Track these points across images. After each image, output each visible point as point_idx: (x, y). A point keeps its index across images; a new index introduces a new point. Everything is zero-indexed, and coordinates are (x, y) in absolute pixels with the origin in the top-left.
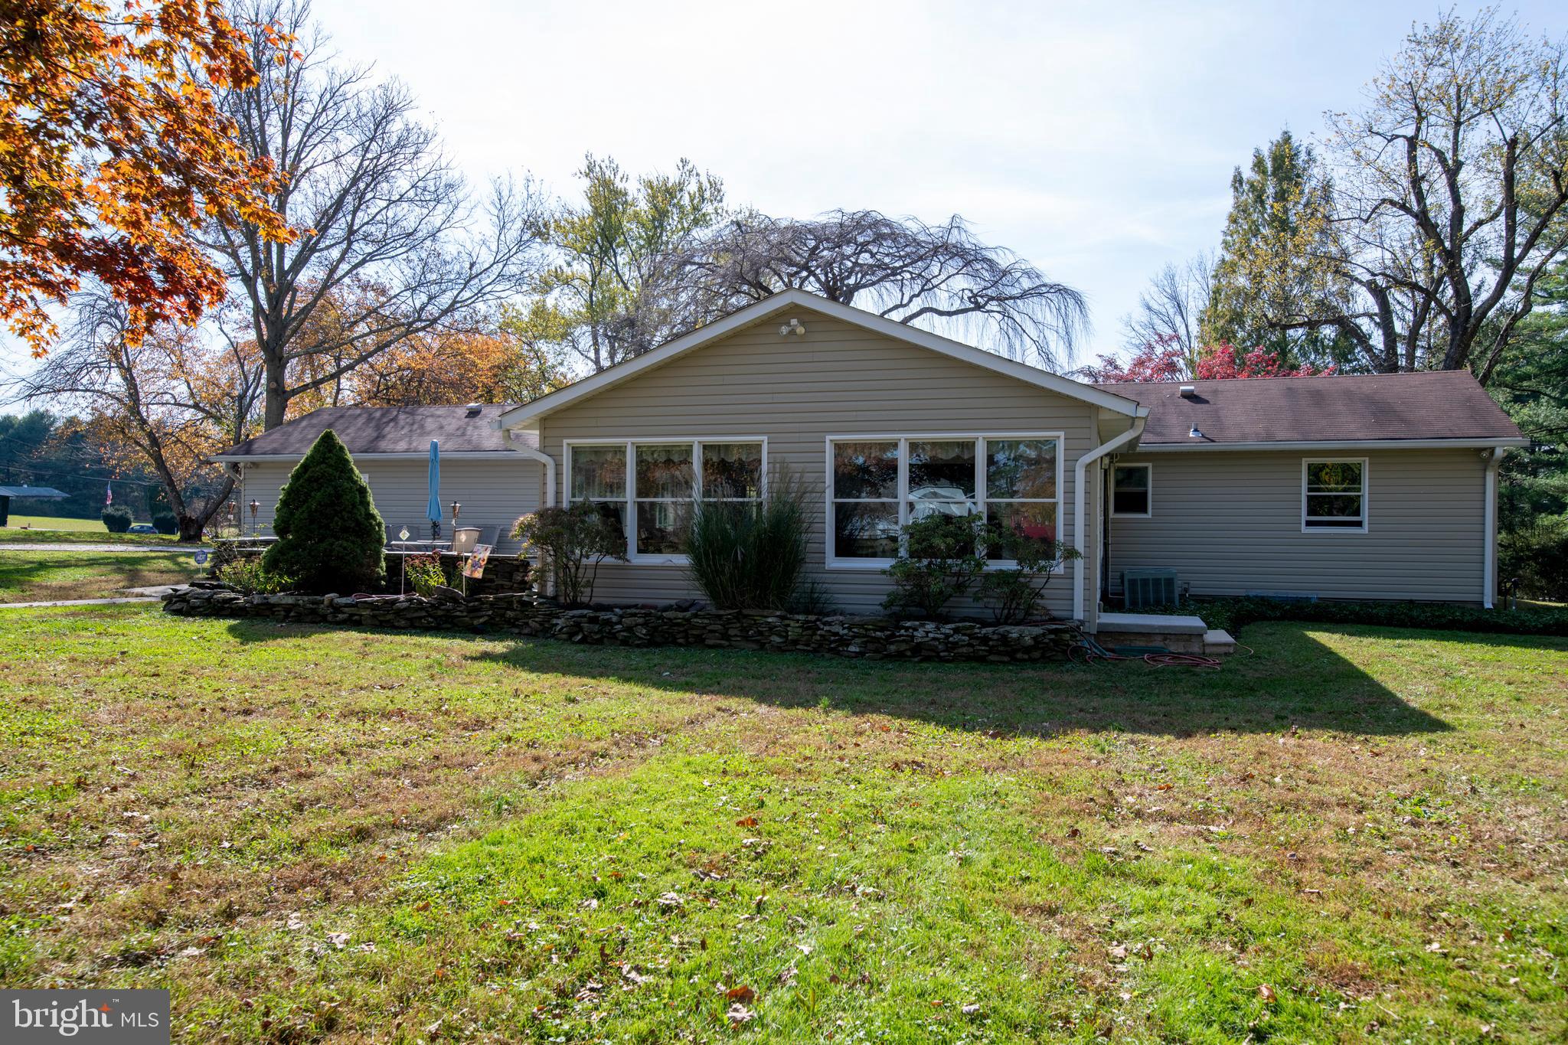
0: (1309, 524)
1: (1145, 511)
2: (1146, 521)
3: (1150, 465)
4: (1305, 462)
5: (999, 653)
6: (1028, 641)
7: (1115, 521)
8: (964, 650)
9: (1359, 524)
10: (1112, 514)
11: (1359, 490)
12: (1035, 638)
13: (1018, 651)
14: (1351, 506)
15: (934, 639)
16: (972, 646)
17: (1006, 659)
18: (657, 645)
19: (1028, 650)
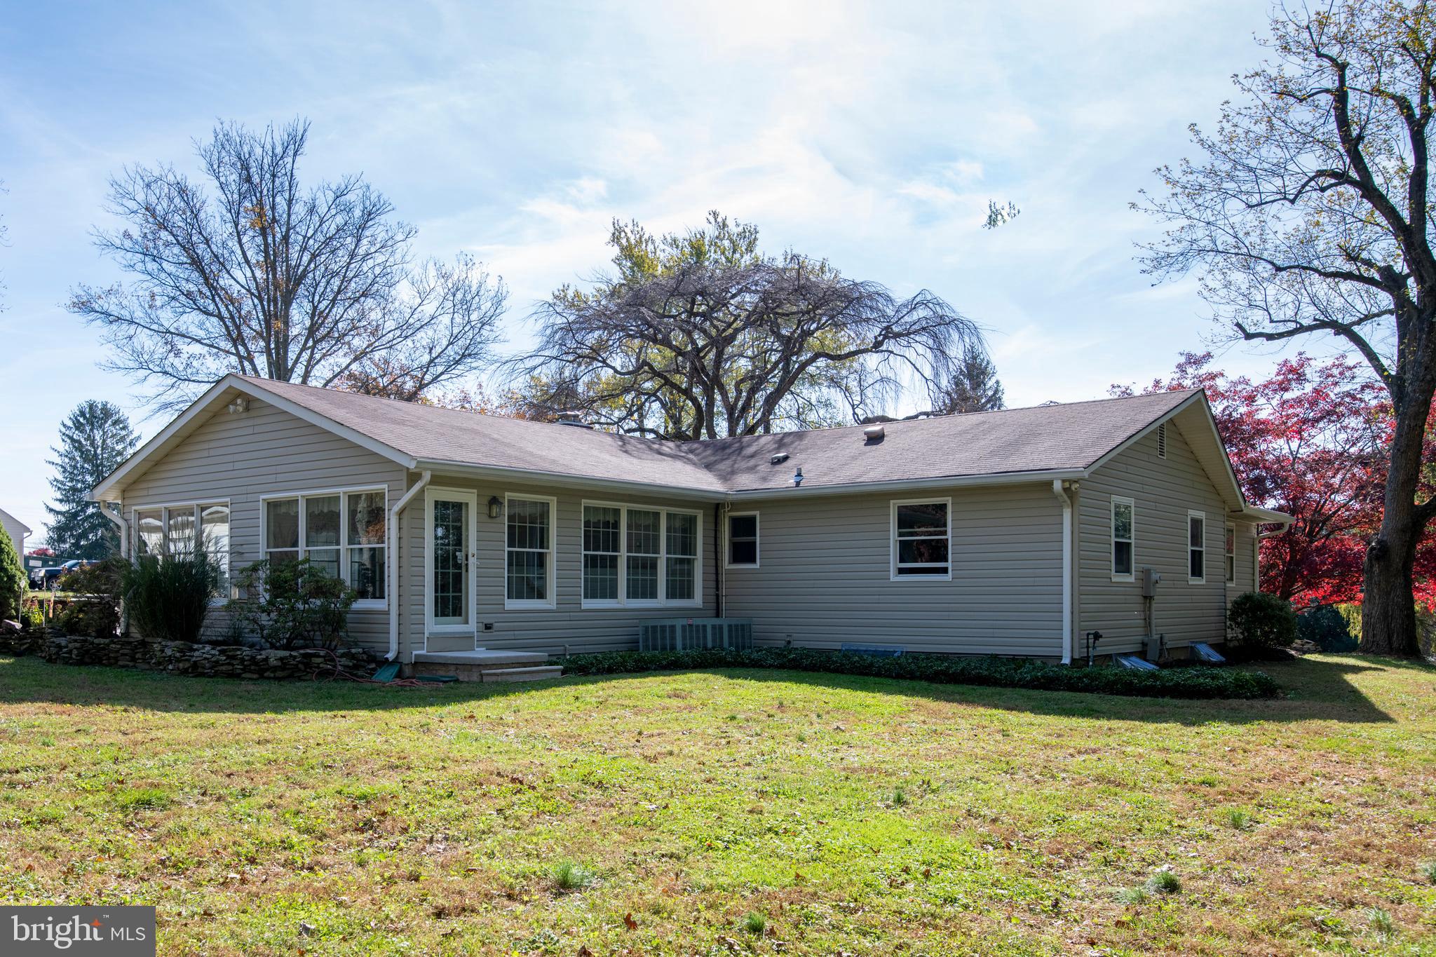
0: (901, 571)
1: (753, 560)
2: (753, 571)
3: (757, 513)
4: (894, 506)
5: (251, 671)
6: (272, 662)
7: (729, 572)
8: (224, 668)
9: (945, 570)
10: (726, 565)
11: (945, 533)
12: (281, 659)
13: (267, 670)
14: (938, 551)
15: (205, 659)
16: (233, 665)
17: (255, 676)
18: (87, 664)
19: (275, 669)
